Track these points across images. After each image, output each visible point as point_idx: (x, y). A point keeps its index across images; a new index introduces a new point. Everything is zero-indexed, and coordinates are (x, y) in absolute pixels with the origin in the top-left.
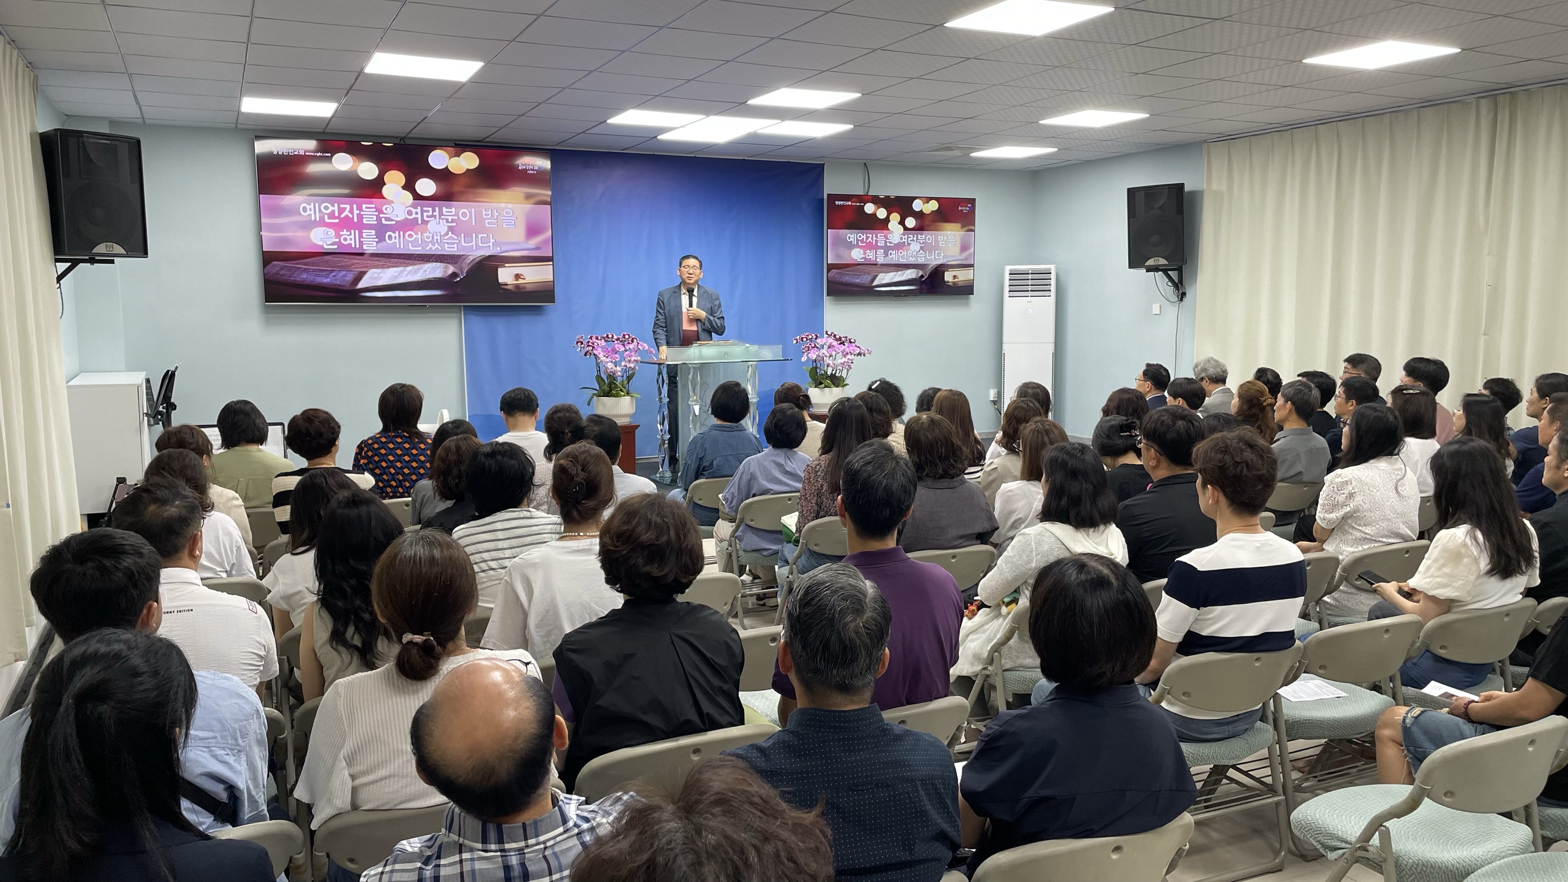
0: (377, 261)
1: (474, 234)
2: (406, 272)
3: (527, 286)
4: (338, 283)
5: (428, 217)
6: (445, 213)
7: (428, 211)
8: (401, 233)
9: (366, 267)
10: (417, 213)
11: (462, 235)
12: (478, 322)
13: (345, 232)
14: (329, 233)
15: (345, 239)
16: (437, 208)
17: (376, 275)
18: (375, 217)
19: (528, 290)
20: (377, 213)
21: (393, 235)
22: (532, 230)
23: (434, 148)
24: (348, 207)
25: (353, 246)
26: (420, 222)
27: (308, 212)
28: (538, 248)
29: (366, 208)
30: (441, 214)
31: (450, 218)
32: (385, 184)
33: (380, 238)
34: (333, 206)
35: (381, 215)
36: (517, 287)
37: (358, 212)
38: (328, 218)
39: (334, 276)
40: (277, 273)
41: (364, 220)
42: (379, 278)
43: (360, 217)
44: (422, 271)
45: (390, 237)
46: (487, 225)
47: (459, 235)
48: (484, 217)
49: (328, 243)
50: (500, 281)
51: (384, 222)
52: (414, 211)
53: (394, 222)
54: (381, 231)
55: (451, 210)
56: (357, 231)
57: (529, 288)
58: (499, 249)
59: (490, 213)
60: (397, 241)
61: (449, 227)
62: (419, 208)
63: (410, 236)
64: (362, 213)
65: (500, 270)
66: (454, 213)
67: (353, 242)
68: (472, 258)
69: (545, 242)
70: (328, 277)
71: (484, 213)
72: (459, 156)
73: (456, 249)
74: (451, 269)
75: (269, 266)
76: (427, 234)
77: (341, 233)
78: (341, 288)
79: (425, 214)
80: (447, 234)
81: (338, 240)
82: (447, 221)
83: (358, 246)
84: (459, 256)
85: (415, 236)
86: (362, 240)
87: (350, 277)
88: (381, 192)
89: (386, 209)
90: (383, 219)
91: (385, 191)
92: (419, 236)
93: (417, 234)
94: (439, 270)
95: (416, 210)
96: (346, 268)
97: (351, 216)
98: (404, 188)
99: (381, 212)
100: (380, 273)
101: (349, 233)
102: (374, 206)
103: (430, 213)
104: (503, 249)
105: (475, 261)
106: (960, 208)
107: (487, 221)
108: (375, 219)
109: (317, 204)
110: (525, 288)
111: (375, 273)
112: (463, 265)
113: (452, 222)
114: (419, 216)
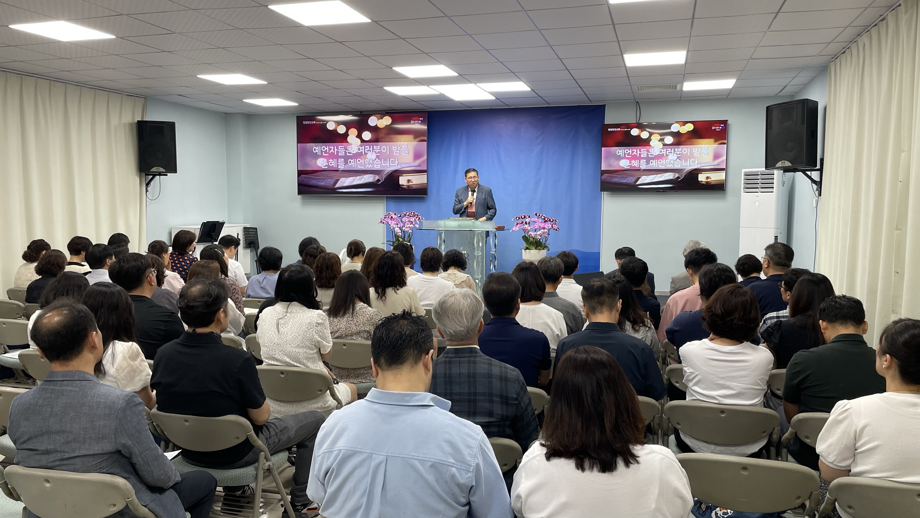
0: (344, 174)
1: (388, 159)
2: (357, 179)
3: (414, 186)
4: (327, 185)
5: (367, 151)
6: (375, 149)
7: (367, 148)
8: (355, 159)
9: (339, 177)
10: (362, 149)
11: (383, 160)
12: (392, 204)
13: (331, 160)
14: (324, 161)
15: (331, 164)
16: (371, 146)
17: (343, 181)
18: (344, 152)
20: (345, 150)
21: (351, 161)
22: (417, 156)
23: (370, 115)
24: (332, 147)
25: (334, 167)
26: (363, 154)
27: (316, 151)
28: (419, 165)
29: (340, 148)
30: (373, 149)
31: (377, 151)
32: (348, 135)
33: (346, 162)
34: (327, 148)
35: (347, 151)
36: (408, 186)
37: (337, 150)
38: (324, 154)
39: (326, 182)
40: (302, 180)
41: (339, 154)
42: (344, 182)
43: (338, 152)
44: (364, 179)
45: (350, 162)
46: (395, 154)
47: (381, 160)
48: (394, 150)
49: (324, 165)
50: (400, 183)
52: (361, 148)
53: (352, 154)
54: (346, 158)
55: (377, 147)
56: (336, 159)
57: (414, 187)
58: (400, 166)
59: (396, 147)
60: (353, 163)
61: (376, 155)
62: (363, 146)
63: (359, 161)
64: (338, 150)
65: (400, 178)
66: (379, 148)
67: (334, 165)
68: (387, 172)
69: (423, 162)
70: (323, 182)
71: (393, 147)
72: (382, 119)
73: (379, 167)
74: (377, 177)
75: (300, 177)
76: (367, 160)
77: (330, 161)
78: (329, 187)
79: (366, 150)
80: (375, 159)
81: (328, 164)
82: (376, 153)
83: (336, 167)
84: (381, 171)
85: (361, 161)
86: (338, 163)
87: (332, 182)
88: (347, 139)
89: (349, 148)
90: (347, 153)
91: (349, 139)
92: (363, 161)
93: (362, 160)
94: (371, 178)
95: (362, 148)
96: (331, 178)
97: (334, 152)
98: (357, 137)
99: (346, 149)
100: (345, 180)
101: (332, 160)
102: (343, 147)
103: (368, 149)
104: (402, 167)
105: (388, 173)
106: (713, 128)
107: (395, 152)
108: (344, 153)
109: (320, 147)
110: (412, 187)
111: (343, 180)
112: (383, 175)
113: (378, 153)
114: (363, 151)
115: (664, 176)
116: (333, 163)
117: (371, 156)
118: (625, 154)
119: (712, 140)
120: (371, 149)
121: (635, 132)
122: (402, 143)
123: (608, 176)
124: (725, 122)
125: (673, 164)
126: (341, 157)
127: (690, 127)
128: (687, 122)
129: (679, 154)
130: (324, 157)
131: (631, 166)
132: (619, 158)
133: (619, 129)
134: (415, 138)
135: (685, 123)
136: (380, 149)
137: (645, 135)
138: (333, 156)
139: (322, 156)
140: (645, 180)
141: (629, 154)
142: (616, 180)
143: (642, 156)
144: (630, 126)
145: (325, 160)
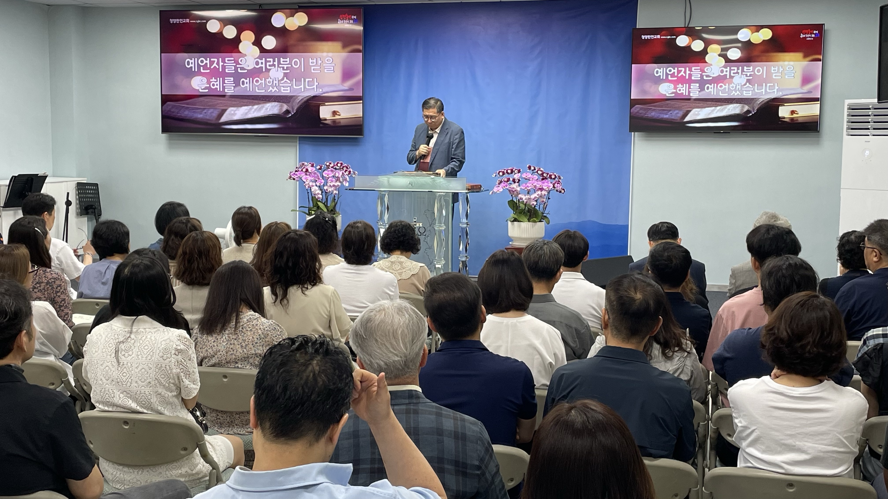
0: (234, 101)
1: (303, 79)
2: (253, 110)
3: (342, 121)
4: (208, 118)
5: (270, 66)
6: (282, 63)
7: (270, 61)
8: (251, 79)
9: (226, 106)
10: (262, 63)
11: (294, 80)
12: (309, 149)
13: (213, 80)
15: (213, 85)
16: (276, 59)
17: (233, 112)
18: (233, 67)
19: (342, 124)
20: (235, 64)
21: (245, 81)
22: (347, 75)
23: (275, 11)
24: (216, 60)
25: (218, 90)
26: (264, 70)
27: (191, 65)
28: (351, 89)
29: (228, 60)
30: (279, 63)
31: (285, 66)
32: (241, 41)
33: (237, 83)
34: (206, 60)
35: (238, 66)
36: (334, 121)
37: (222, 64)
38: (203, 69)
39: (205, 113)
40: (169, 111)
41: (227, 70)
42: (234, 114)
43: (224, 67)
44: (264, 109)
45: (243, 82)
46: (313, 71)
47: (291, 81)
48: (311, 64)
49: (203, 88)
50: (321, 116)
51: (239, 71)
52: (260, 61)
53: (246, 71)
54: (237, 77)
55: (285, 60)
56: (221, 79)
57: (343, 123)
58: (321, 90)
59: (315, 61)
60: (248, 85)
61: (284, 73)
62: (264, 59)
63: (257, 81)
64: (225, 64)
65: (321, 108)
66: (288, 62)
67: (218, 87)
68: (300, 98)
69: (357, 84)
70: (201, 114)
71: (311, 61)
72: (293, 16)
73: (289, 91)
74: (285, 107)
75: (165, 105)
76: (269, 79)
77: (211, 80)
78: (209, 122)
79: (268, 64)
80: (283, 79)
81: (208, 86)
82: (283, 69)
83: (221, 90)
84: (291, 97)
85: (260, 82)
86: (224, 85)
87: (215, 113)
88: (238, 48)
89: (241, 61)
90: (239, 69)
91: (241, 47)
92: (263, 81)
93: (261, 80)
94: (276, 108)
95: (262, 61)
96: (213, 106)
97: (217, 67)
98: (254, 44)
99: (237, 63)
100: (235, 111)
101: (216, 80)
102: (233, 59)
103: (271, 63)
104: (324, 91)
105: (303, 101)
106: (802, 36)
107: (312, 68)
108: (233, 69)
109: (196, 59)
110: (340, 122)
111: (232, 110)
112: (294, 104)
113: (286, 70)
114: (263, 66)
115: (726, 110)
116: (216, 84)
117: (276, 73)
118: (667, 74)
119: (799, 55)
120: (276, 63)
121: (682, 41)
122: (325, 54)
123: (641, 109)
124: (820, 27)
125: (741, 91)
126: (229, 75)
127: (766, 34)
128: (762, 27)
129: (750, 75)
130: (203, 74)
131: (676, 93)
132: (658, 81)
133: (659, 36)
134: (344, 46)
135: (758, 28)
136: (290, 63)
137: (698, 46)
138: (215, 73)
139: (199, 73)
140: (698, 114)
141: (673, 75)
142: (653, 115)
143: (693, 78)
144: (675, 32)
145: (205, 80)
